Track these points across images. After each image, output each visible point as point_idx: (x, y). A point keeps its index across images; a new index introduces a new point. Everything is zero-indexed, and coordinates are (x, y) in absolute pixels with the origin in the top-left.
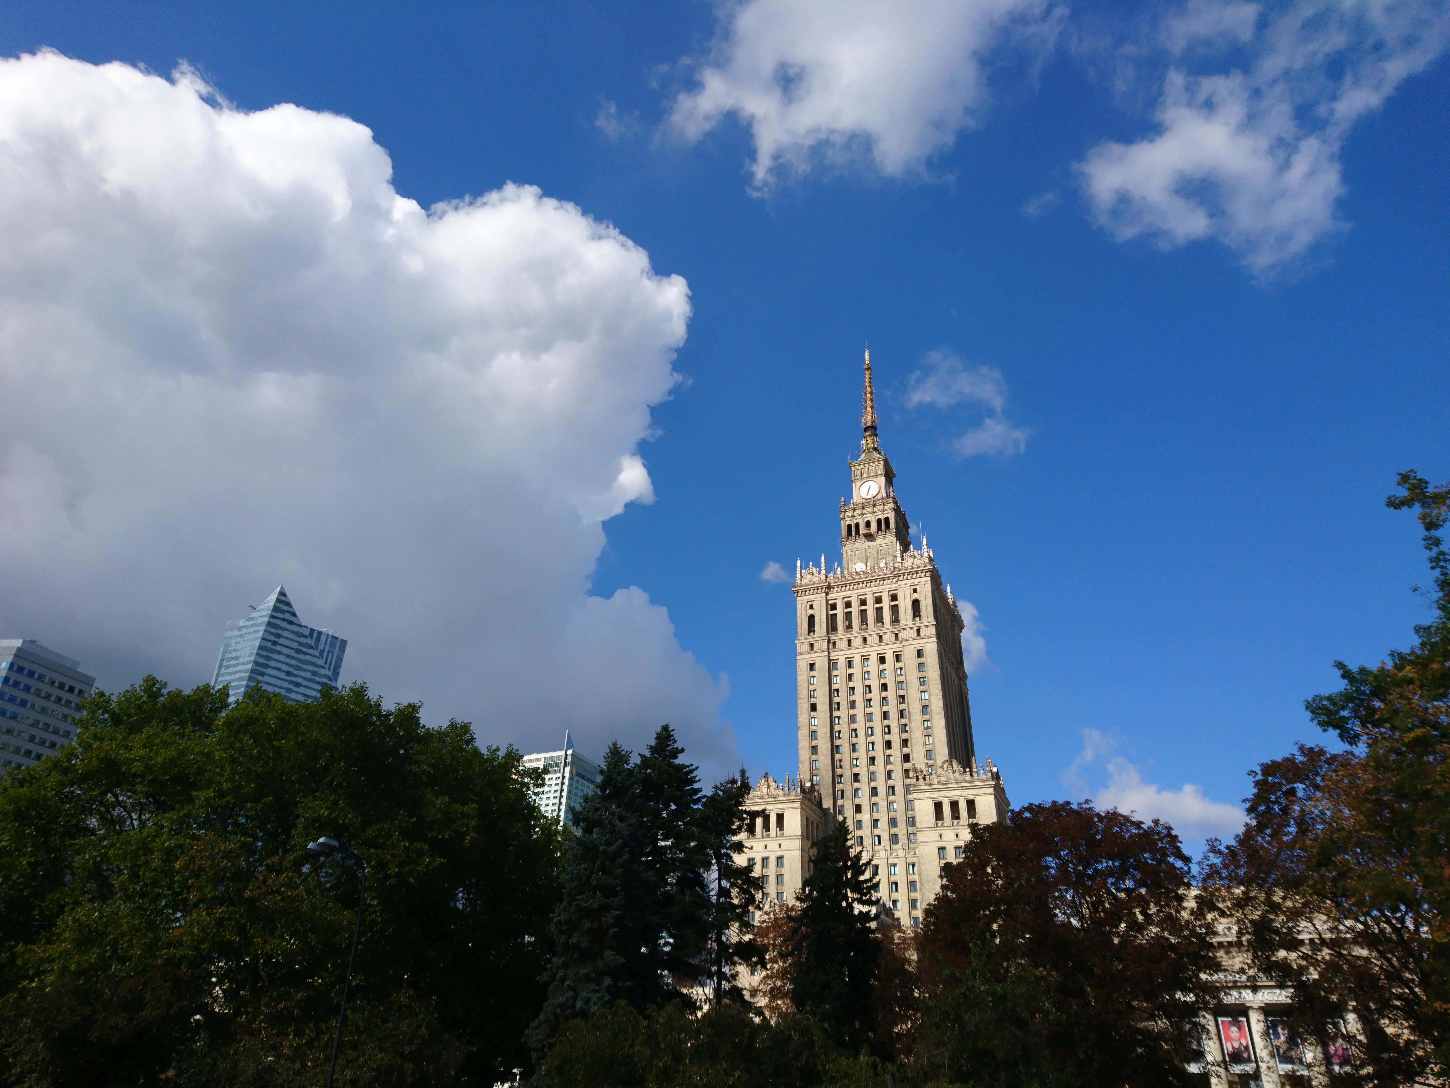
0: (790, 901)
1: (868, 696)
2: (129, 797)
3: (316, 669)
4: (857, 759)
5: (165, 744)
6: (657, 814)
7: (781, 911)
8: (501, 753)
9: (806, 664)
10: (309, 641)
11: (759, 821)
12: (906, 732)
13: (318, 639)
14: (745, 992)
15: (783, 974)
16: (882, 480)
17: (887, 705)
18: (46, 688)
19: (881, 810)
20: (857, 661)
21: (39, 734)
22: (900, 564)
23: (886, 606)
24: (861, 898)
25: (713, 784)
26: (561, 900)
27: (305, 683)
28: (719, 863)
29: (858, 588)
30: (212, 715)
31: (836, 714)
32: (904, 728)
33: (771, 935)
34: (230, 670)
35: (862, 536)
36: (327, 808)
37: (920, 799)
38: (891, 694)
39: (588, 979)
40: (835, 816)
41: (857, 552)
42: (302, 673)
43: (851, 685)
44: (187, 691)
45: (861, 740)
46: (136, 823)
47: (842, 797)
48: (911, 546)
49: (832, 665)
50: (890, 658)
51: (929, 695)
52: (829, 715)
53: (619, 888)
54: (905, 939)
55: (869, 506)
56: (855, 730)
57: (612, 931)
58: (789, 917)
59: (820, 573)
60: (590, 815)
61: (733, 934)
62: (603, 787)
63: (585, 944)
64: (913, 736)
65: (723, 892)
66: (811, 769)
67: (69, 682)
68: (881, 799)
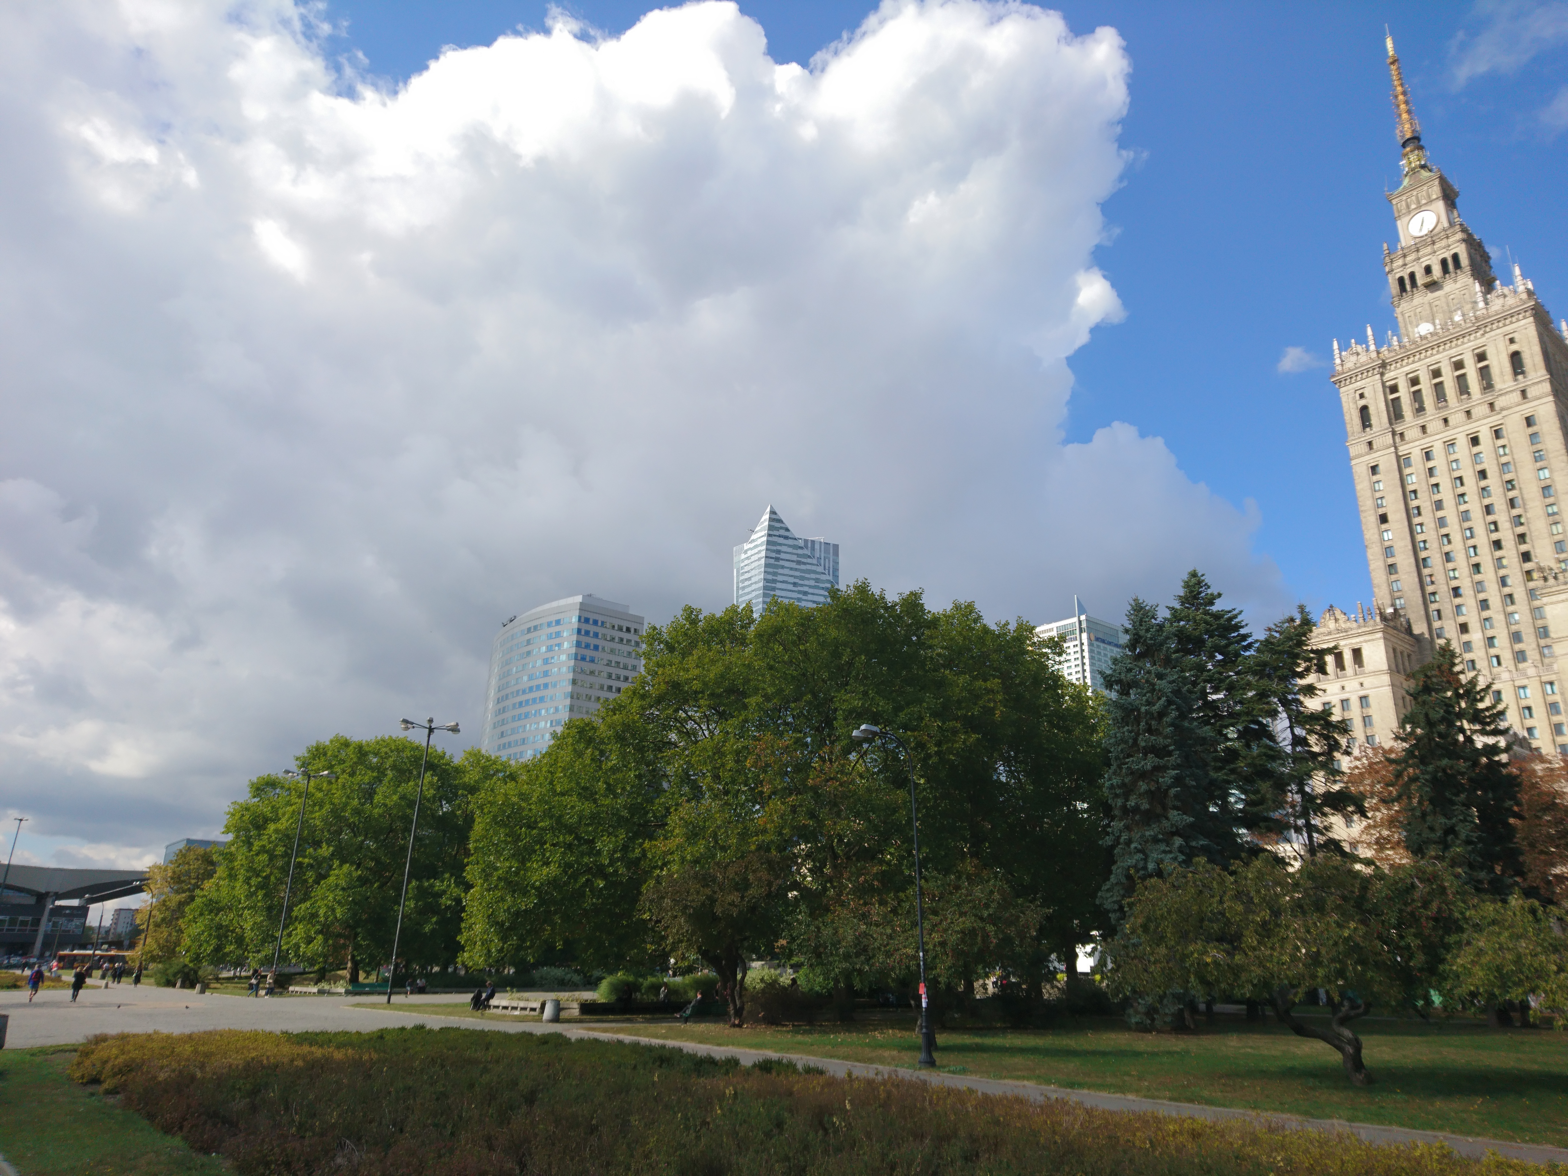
0: (1388, 742)
1: (1460, 490)
2: (696, 712)
3: (818, 576)
4: (1454, 570)
5: (713, 662)
6: (1201, 668)
7: (1376, 755)
8: (1012, 627)
9: (1365, 468)
10: (805, 552)
11: (1329, 659)
12: (1522, 524)
13: (813, 549)
14: (1343, 844)
15: (1391, 822)
16: (1440, 205)
17: (1489, 496)
18: (610, 633)
19: (1496, 624)
20: (1438, 450)
21: (615, 671)
22: (1484, 311)
23: (1471, 370)
24: (1483, 729)
25: (1265, 626)
26: (1109, 765)
27: (811, 591)
28: (1288, 710)
29: (1426, 357)
30: (743, 631)
31: (1417, 520)
32: (1517, 521)
33: (1368, 782)
34: (746, 590)
35: (1421, 288)
36: (859, 699)
37: (1552, 603)
38: (1493, 482)
39: (1156, 840)
40: (1432, 641)
41: (1418, 310)
42: (806, 582)
43: (1433, 481)
44: (719, 614)
45: (1457, 546)
46: (706, 733)
47: (1440, 618)
48: (1498, 282)
49: (1403, 462)
50: (1485, 436)
51: (1551, 472)
52: (1406, 523)
53: (1172, 748)
54: (1552, 770)
55: (1426, 246)
56: (1447, 535)
57: (1173, 791)
58: (1390, 761)
59: (1367, 350)
60: (1123, 676)
61: (1318, 783)
62: (1132, 646)
63: (1145, 806)
64: (1533, 528)
65: (1298, 741)
66: (1391, 592)
67: (625, 625)
68: (1495, 611)
